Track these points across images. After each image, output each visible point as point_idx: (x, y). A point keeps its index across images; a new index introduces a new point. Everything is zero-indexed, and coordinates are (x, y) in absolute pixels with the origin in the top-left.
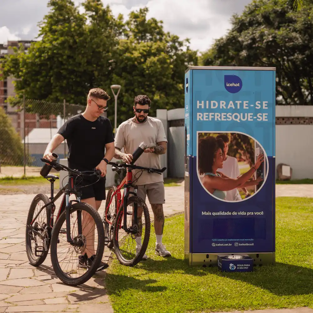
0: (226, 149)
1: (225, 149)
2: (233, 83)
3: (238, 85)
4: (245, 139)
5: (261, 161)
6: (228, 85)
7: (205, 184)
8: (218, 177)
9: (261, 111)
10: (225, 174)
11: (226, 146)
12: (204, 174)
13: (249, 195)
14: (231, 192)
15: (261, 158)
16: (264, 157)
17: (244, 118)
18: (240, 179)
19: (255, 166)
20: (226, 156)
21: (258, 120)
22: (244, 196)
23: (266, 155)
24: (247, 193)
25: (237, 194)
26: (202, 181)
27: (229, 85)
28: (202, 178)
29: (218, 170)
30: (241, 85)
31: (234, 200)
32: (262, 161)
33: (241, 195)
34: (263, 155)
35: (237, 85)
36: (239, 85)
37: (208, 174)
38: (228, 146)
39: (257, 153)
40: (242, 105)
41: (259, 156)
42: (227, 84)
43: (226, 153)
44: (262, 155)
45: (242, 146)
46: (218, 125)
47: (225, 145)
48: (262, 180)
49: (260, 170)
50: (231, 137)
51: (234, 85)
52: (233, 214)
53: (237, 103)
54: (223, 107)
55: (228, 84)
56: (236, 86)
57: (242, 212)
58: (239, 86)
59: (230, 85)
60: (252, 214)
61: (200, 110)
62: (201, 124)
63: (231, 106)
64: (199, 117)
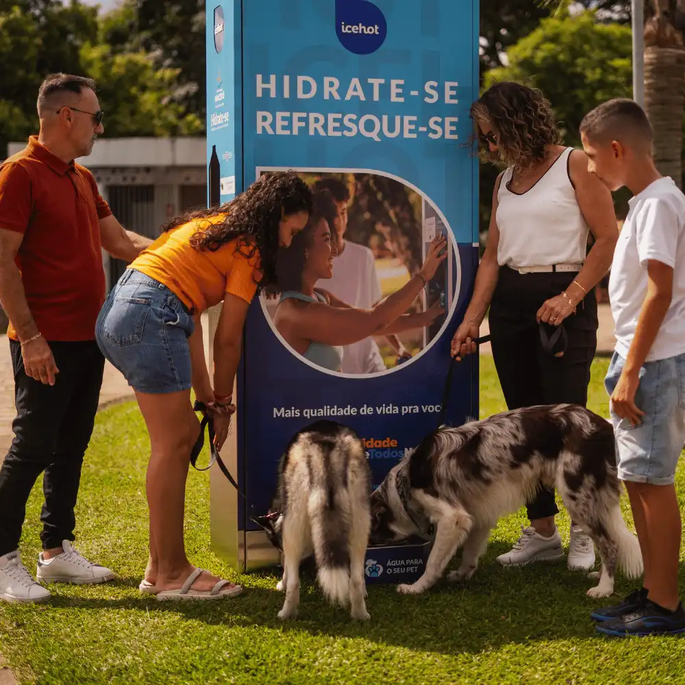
0: (342, 222)
1: (340, 222)
2: (360, 25)
3: (375, 30)
4: (396, 192)
5: (439, 256)
6: (345, 30)
7: (281, 325)
8: (319, 306)
9: (440, 109)
10: (338, 297)
11: (343, 213)
12: (278, 297)
13: (405, 357)
14: (355, 347)
15: (439, 249)
16: (447, 245)
17: (391, 129)
18: (380, 309)
19: (424, 272)
20: (342, 241)
21: (431, 135)
22: (392, 360)
23: (453, 240)
24: (403, 349)
25: (374, 354)
26: (272, 317)
27: (349, 29)
28: (272, 308)
29: (320, 284)
30: (383, 30)
31: (364, 371)
32: (443, 257)
33: (384, 355)
34: (446, 239)
35: (371, 30)
36: (378, 30)
37: (288, 295)
38: (345, 211)
39: (428, 232)
40: (385, 90)
41: (433, 243)
42: (343, 26)
43: (341, 233)
44: (442, 240)
45: (387, 214)
46: (317, 148)
47: (340, 210)
48: (443, 311)
49: (438, 284)
50: (356, 185)
51: (363, 29)
52: (363, 411)
53: (372, 84)
54: (331, 94)
55: (347, 27)
56: (369, 32)
57: (387, 405)
58: (377, 33)
59: (353, 29)
60: (417, 410)
61: (266, 103)
62: (269, 147)
63: (355, 94)
64: (263, 122)
